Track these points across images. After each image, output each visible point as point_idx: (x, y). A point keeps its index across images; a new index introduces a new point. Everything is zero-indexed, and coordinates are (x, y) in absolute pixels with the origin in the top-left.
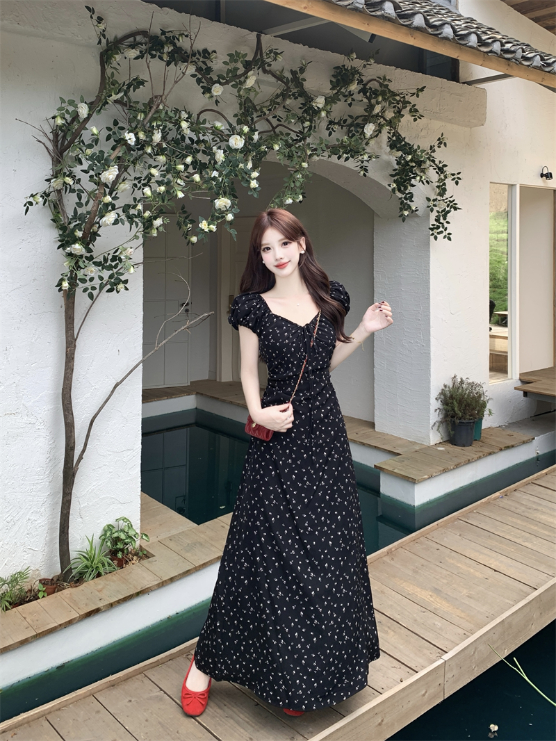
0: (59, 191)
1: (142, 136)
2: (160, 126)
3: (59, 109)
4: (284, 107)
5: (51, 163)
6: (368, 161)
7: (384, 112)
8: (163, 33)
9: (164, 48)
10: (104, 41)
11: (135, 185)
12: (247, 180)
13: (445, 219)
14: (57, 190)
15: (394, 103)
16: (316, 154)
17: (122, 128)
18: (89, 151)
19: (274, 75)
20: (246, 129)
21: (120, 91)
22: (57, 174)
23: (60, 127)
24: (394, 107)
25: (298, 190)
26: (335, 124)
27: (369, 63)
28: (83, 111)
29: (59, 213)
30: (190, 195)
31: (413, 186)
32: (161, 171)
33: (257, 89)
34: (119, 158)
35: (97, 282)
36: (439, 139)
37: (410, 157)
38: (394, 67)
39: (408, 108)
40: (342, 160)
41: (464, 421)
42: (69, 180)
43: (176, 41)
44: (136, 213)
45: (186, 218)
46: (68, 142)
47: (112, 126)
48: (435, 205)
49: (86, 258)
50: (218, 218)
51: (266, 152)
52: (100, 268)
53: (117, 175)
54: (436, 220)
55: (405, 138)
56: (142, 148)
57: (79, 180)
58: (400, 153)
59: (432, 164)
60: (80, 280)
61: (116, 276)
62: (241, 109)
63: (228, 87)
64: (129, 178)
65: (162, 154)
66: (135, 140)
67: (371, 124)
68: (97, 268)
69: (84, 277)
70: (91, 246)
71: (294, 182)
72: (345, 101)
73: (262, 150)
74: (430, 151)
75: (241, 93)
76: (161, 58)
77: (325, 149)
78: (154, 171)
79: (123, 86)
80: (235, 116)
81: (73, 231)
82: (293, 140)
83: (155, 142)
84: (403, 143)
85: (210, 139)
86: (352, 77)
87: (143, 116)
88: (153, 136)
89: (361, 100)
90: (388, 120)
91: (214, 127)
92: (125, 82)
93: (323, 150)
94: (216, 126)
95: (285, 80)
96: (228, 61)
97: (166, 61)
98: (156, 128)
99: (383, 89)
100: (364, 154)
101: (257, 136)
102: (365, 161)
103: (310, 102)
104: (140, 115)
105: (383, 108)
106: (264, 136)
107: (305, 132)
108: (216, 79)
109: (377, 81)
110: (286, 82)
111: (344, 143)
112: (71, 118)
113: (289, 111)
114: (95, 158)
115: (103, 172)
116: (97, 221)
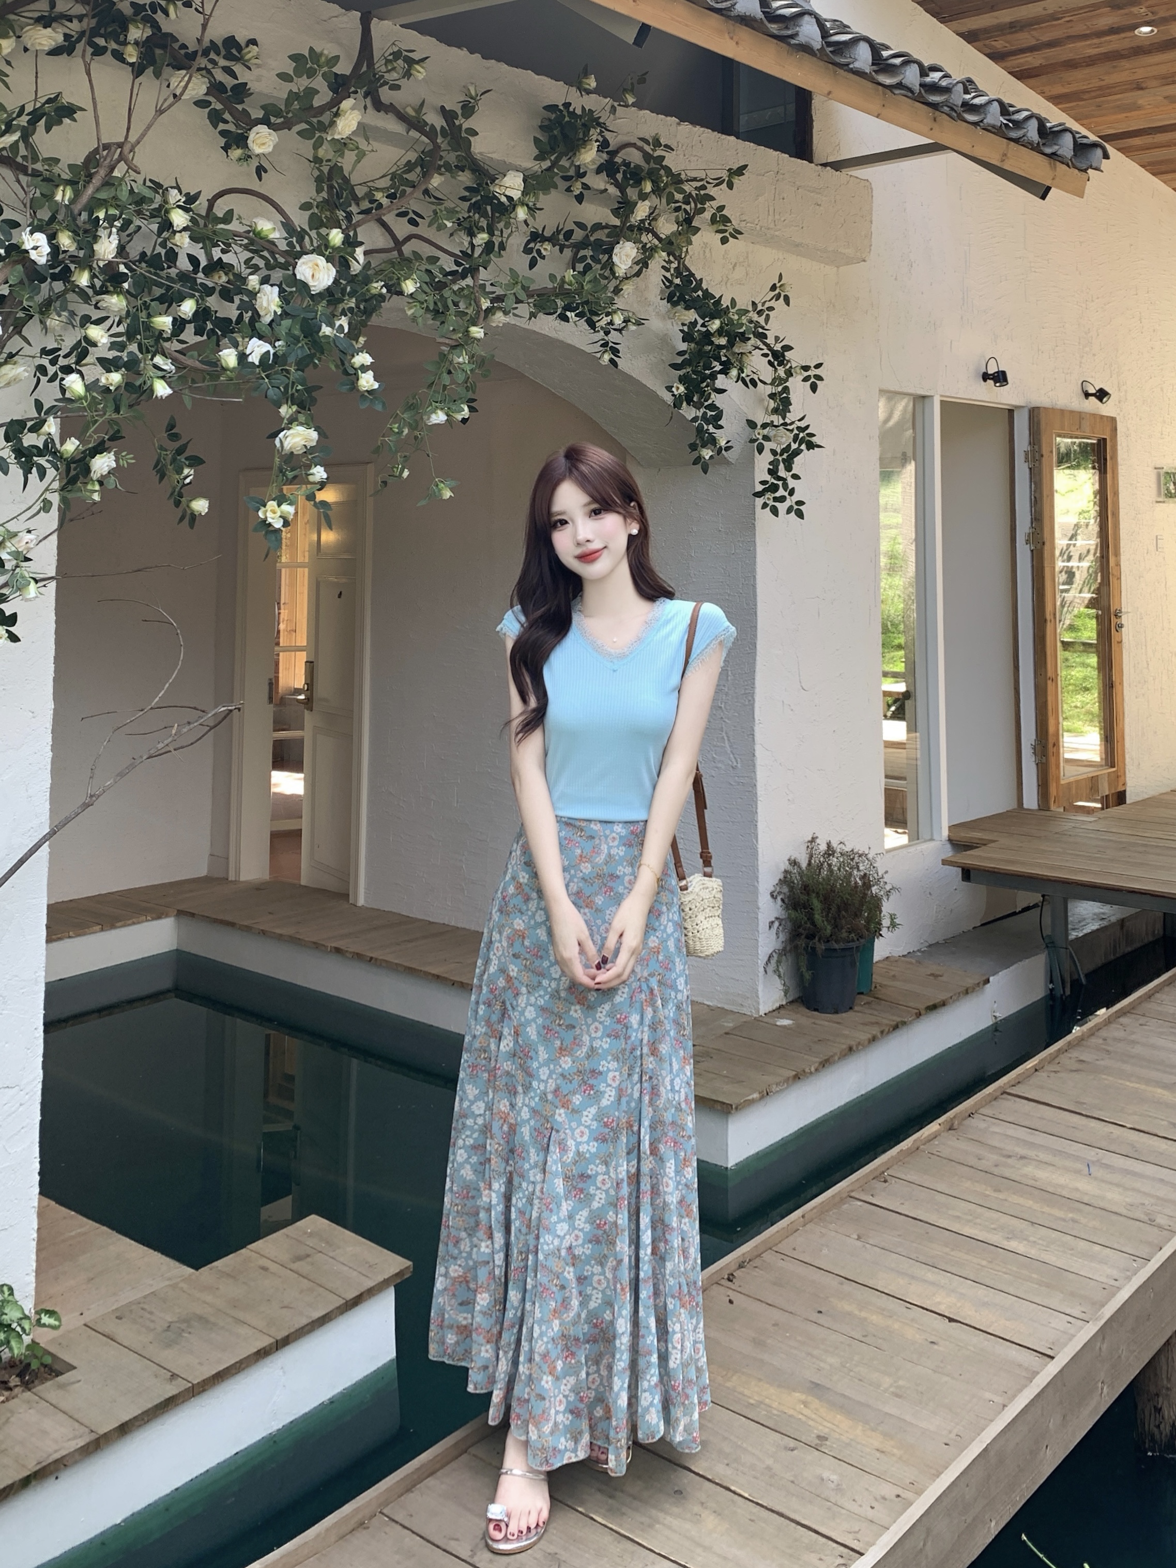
1: (65, 241)
2: (114, 218)
4: (426, 192)
6: (620, 330)
7: (655, 219)
9: (125, 30)
11: (41, 369)
12: (349, 371)
13: (788, 468)
15: (677, 202)
16: (499, 308)
17: (16, 225)
19: (401, 116)
20: (336, 237)
21: (9, 129)
25: (461, 390)
26: (544, 239)
27: (622, 103)
30: (186, 391)
31: (722, 391)
32: (113, 334)
33: (362, 144)
36: (773, 288)
38: (674, 120)
39: (707, 215)
41: (836, 946)
43: (159, 16)
44: (41, 443)
45: (180, 451)
48: (766, 438)
51: (382, 297)
54: (770, 471)
55: (701, 280)
56: (65, 275)
58: (693, 315)
59: (759, 343)
62: (319, 191)
63: (291, 135)
64: (26, 350)
65: (119, 291)
66: (49, 250)
67: (629, 245)
71: (449, 372)
72: (569, 189)
73: (374, 291)
75: (321, 153)
76: (119, 56)
78: (97, 333)
79: (20, 115)
80: (305, 207)
82: (446, 274)
83: (99, 260)
84: (700, 293)
85: (242, 261)
86: (586, 133)
87: (69, 193)
88: (96, 242)
89: (603, 188)
90: (664, 237)
91: (254, 231)
92: (23, 108)
93: (518, 301)
94: (259, 228)
95: (427, 129)
96: (292, 73)
97: (132, 65)
98: (106, 224)
99: (653, 165)
100: (615, 312)
101: (361, 257)
102: (615, 330)
103: (487, 184)
104: (63, 191)
105: (653, 209)
106: (376, 260)
107: (476, 255)
108: (260, 114)
109: (640, 149)
110: (431, 133)
111: (567, 286)
113: (439, 201)
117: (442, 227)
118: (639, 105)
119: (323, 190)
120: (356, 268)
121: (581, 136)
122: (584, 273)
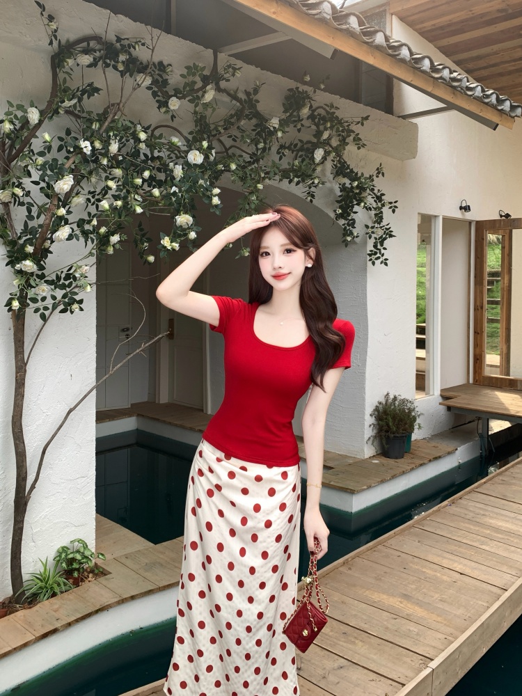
0: (6, 204)
1: (97, 145)
2: (117, 135)
3: (7, 114)
4: (238, 128)
6: (316, 186)
7: (330, 139)
8: (119, 40)
9: (118, 56)
10: (55, 43)
11: (88, 200)
12: (208, 197)
13: (382, 245)
14: (4, 203)
15: (340, 131)
16: (268, 177)
17: (77, 139)
18: (40, 160)
19: (229, 94)
20: (205, 144)
21: (73, 98)
23: (8, 136)
26: (285, 148)
28: (34, 116)
29: (6, 228)
30: (148, 210)
31: (357, 212)
32: (117, 185)
33: (214, 106)
35: (49, 302)
36: (378, 169)
37: (356, 183)
38: (338, 96)
39: (351, 138)
40: (293, 184)
42: (18, 191)
43: (132, 50)
44: (91, 229)
45: (143, 235)
46: (17, 151)
47: (64, 136)
48: (373, 232)
49: (38, 275)
50: (180, 236)
51: (222, 172)
52: (53, 287)
53: (72, 185)
54: (374, 246)
55: (350, 165)
56: (96, 161)
57: (29, 192)
58: (345, 180)
59: (372, 192)
60: (29, 299)
61: (70, 295)
62: (196, 126)
63: (185, 101)
64: (82, 192)
65: (118, 167)
66: (90, 148)
67: (320, 150)
68: (49, 287)
69: (35, 297)
70: (43, 262)
71: (248, 204)
72: (295, 126)
73: (219, 169)
75: (197, 109)
76: (115, 68)
77: (277, 171)
78: (111, 184)
79: (77, 92)
80: (191, 133)
81: (24, 246)
82: (246, 162)
83: (111, 153)
84: (349, 170)
85: (166, 155)
86: (304, 102)
87: (98, 125)
88: (110, 146)
89: (309, 125)
90: (334, 147)
91: (171, 142)
92: (78, 88)
93: (275, 174)
94: (174, 141)
95: (239, 100)
96: (186, 74)
97: (121, 71)
98: (113, 138)
99: (329, 116)
100: (315, 178)
101: (214, 155)
102: (314, 186)
103: (264, 122)
104: (96, 124)
105: (330, 135)
106: (219, 156)
107: (259, 154)
108: (173, 93)
109: (324, 109)
110: (241, 102)
111: (295, 167)
112: (20, 125)
113: (243, 131)
114: (47, 166)
115: (57, 181)
116: (49, 236)
117: (246, 142)
119: (198, 126)
120: (212, 158)
121: (302, 103)
122: (302, 161)
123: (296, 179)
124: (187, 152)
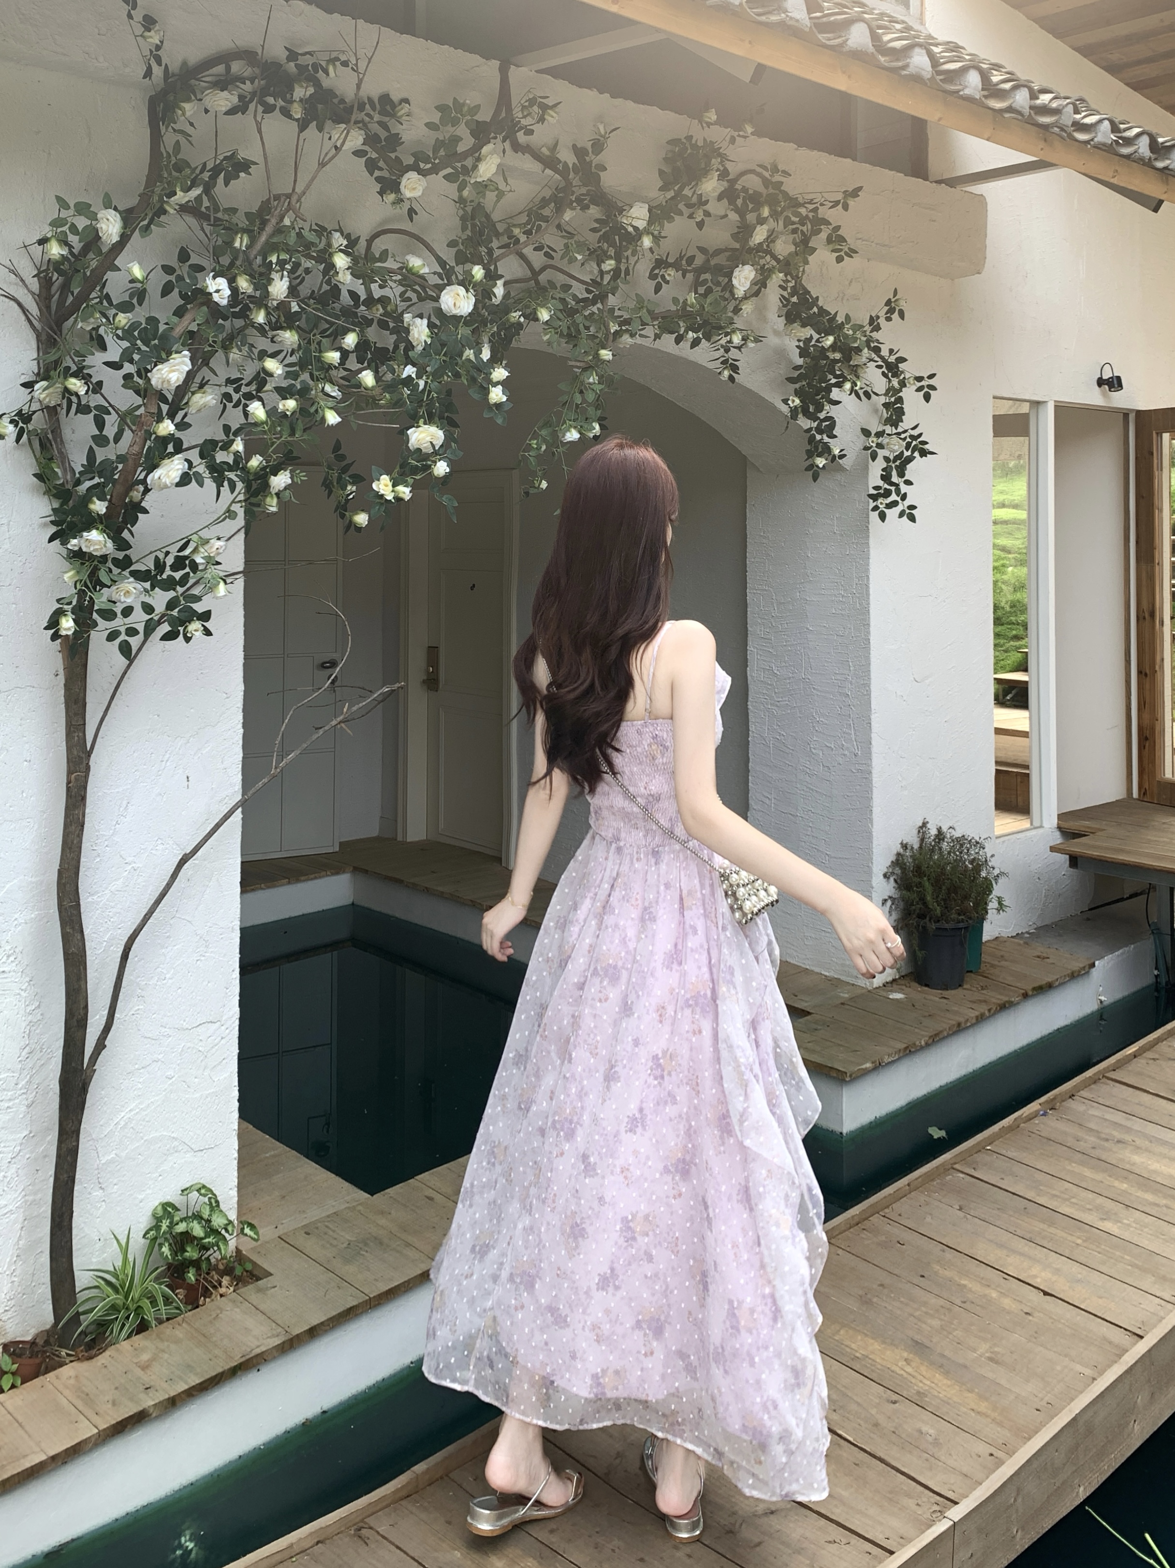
0: (52, 411)
1: (243, 284)
2: (285, 262)
3: (56, 223)
4: (559, 227)
5: (34, 344)
6: (739, 348)
7: (773, 241)
8: (293, 55)
9: (292, 90)
10: (158, 71)
11: (227, 397)
12: (481, 386)
13: (901, 474)
14: (48, 407)
15: (793, 223)
16: (627, 331)
17: (200, 269)
18: (123, 319)
19: (537, 157)
20: (478, 272)
21: (194, 185)
22: (47, 370)
23: (57, 265)
24: (794, 231)
25: (591, 411)
26: (668, 265)
27: (741, 133)
28: (111, 226)
29: (51, 459)
30: (352, 418)
31: (837, 403)
32: (285, 366)
33: (502, 186)
34: (191, 334)
35: (139, 618)
36: (888, 303)
37: (830, 340)
38: (792, 145)
39: (823, 235)
40: (685, 345)
41: (946, 926)
42: (76, 385)
43: (321, 74)
44: (230, 460)
45: (345, 470)
46: (75, 299)
47: (174, 263)
48: (880, 446)
49: (116, 562)
50: (415, 470)
51: (520, 326)
52: (147, 585)
53: (188, 373)
54: (883, 478)
55: (817, 297)
56: (244, 313)
57: (100, 384)
58: (809, 332)
59: (873, 355)
60: (100, 612)
61: (183, 603)
62: (464, 229)
63: (438, 179)
64: (214, 380)
65: (290, 327)
66: (229, 293)
67: (748, 268)
68: (140, 586)
69: (110, 606)
70: (126, 534)
71: (581, 392)
72: (691, 217)
73: (512, 320)
74: (868, 328)
75: (465, 193)
76: (286, 113)
77: (647, 319)
78: (271, 365)
79: (202, 172)
80: (452, 244)
81: (86, 499)
82: (579, 301)
83: (274, 300)
84: (815, 309)
85: (397, 294)
86: (708, 164)
87: (246, 240)
88: (270, 284)
89: (723, 213)
90: (782, 258)
91: (406, 268)
92: (205, 165)
93: (644, 324)
94: (411, 265)
95: (560, 167)
96: (437, 122)
97: (297, 120)
98: (278, 268)
99: (771, 191)
100: (733, 331)
101: (501, 288)
102: (734, 347)
103: (615, 215)
104: (241, 238)
105: (771, 233)
106: (515, 289)
107: (605, 283)
108: (411, 161)
109: (759, 175)
110: (564, 172)
111: (689, 309)
112: (82, 244)
113: (571, 235)
114: (136, 333)
115: (156, 365)
116: (142, 477)
117: (573, 260)
118: (758, 133)
119: (467, 228)
120: (497, 299)
121: (703, 166)
122: (705, 295)
123: (691, 335)
124: (440, 288)
